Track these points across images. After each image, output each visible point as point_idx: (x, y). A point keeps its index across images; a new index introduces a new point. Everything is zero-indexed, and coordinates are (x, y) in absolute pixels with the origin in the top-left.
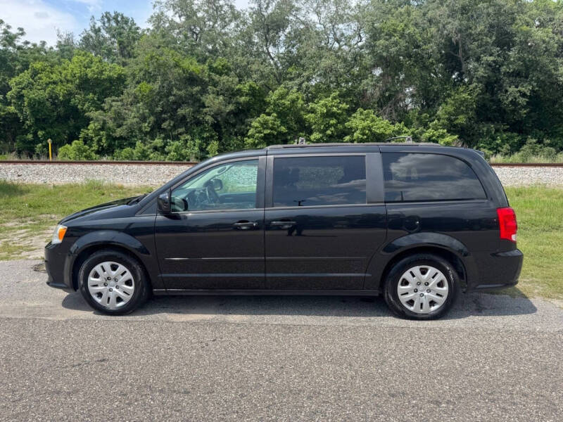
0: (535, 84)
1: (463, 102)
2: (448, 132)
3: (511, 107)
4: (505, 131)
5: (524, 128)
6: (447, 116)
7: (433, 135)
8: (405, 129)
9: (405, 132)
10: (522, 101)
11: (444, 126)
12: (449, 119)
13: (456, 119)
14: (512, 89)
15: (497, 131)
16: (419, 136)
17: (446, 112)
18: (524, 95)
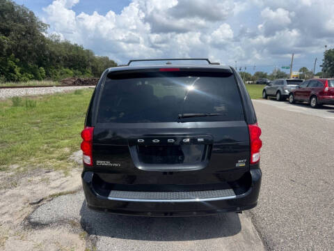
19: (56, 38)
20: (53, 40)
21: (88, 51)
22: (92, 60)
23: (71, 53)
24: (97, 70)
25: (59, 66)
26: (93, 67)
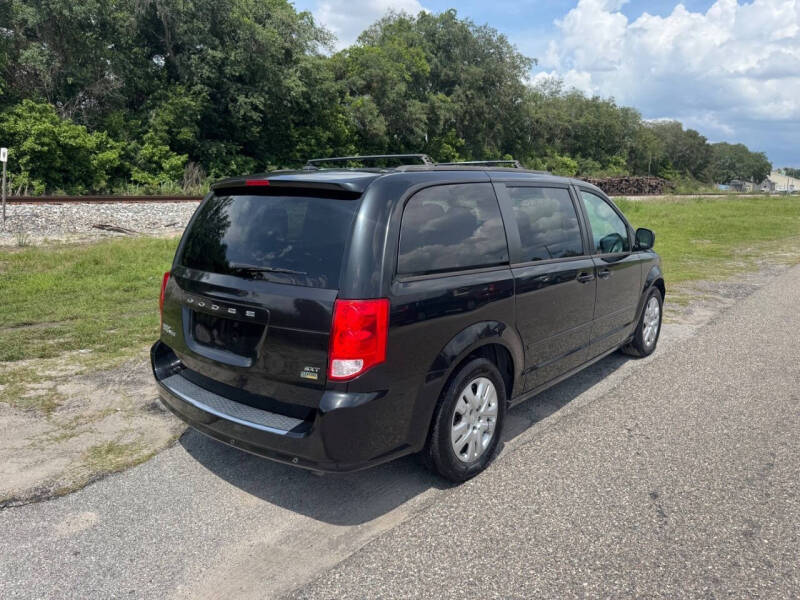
0: (267, 96)
1: (185, 109)
2: (172, 149)
3: (241, 123)
4: (238, 153)
5: (257, 151)
6: (167, 128)
7: (154, 154)
8: (111, 142)
9: (112, 148)
10: (255, 116)
11: (165, 142)
12: (169, 132)
13: (179, 133)
14: (241, 99)
15: (229, 153)
16: (133, 154)
17: (163, 121)
18: (255, 108)
19: (554, 88)
20: (547, 92)
21: (625, 111)
22: (633, 134)
23: (582, 121)
24: (643, 158)
25: (548, 151)
26: (632, 151)
